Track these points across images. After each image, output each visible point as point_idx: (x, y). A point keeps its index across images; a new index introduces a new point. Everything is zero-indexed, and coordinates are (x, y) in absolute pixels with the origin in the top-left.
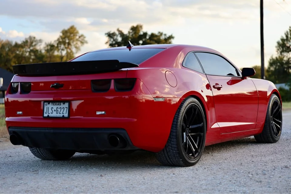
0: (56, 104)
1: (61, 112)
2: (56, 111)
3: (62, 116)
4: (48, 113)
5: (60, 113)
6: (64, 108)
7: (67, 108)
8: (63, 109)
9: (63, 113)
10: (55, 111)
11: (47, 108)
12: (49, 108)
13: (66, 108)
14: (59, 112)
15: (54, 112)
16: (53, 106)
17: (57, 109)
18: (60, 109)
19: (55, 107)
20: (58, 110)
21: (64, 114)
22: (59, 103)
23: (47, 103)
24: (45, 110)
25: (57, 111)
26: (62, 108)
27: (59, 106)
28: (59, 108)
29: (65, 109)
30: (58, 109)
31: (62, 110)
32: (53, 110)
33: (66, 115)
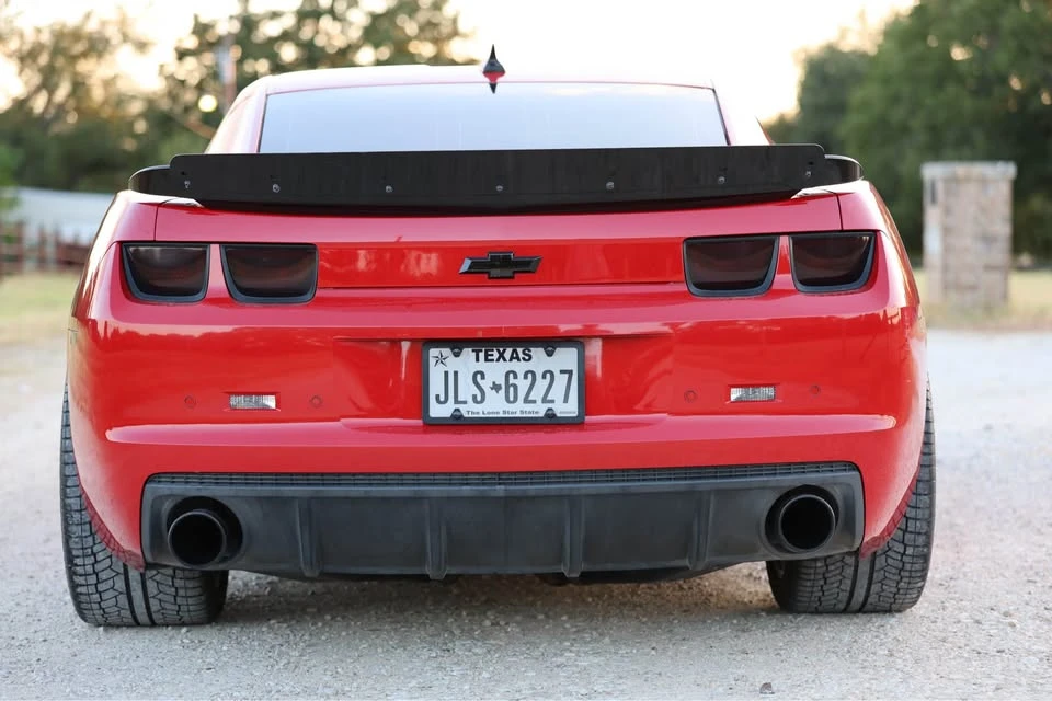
0: (501, 356)
1: (537, 394)
2: (502, 392)
3: (541, 414)
4: (457, 401)
5: (526, 400)
6: (552, 374)
7: (570, 373)
8: (544, 377)
9: (545, 400)
10: (496, 387)
11: (446, 373)
12: (456, 373)
13: (562, 372)
14: (521, 395)
15: (490, 393)
16: (482, 365)
17: (512, 381)
18: (526, 377)
19: (495, 371)
20: (515, 387)
21: (552, 401)
22: (520, 351)
23: (446, 352)
24: (436, 386)
25: (508, 387)
26: (539, 377)
27: (520, 367)
28: (521, 376)
29: (561, 380)
30: (516, 377)
31: (542, 384)
32: (486, 384)
33: (568, 408)
